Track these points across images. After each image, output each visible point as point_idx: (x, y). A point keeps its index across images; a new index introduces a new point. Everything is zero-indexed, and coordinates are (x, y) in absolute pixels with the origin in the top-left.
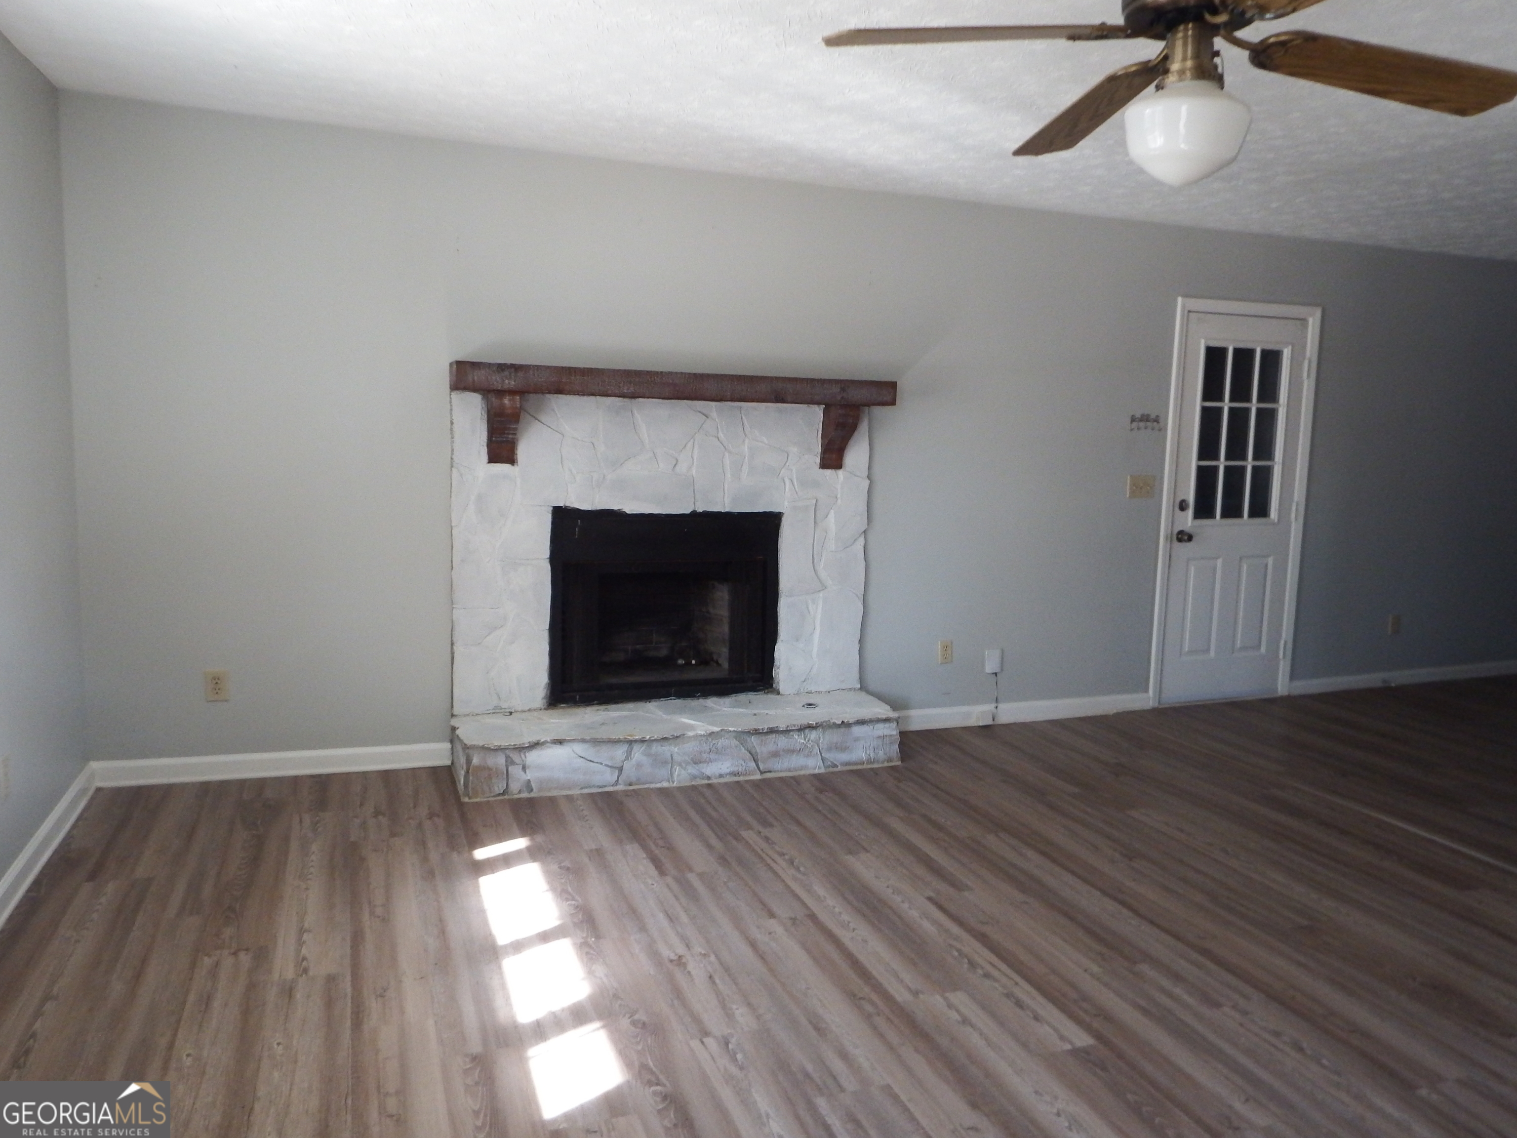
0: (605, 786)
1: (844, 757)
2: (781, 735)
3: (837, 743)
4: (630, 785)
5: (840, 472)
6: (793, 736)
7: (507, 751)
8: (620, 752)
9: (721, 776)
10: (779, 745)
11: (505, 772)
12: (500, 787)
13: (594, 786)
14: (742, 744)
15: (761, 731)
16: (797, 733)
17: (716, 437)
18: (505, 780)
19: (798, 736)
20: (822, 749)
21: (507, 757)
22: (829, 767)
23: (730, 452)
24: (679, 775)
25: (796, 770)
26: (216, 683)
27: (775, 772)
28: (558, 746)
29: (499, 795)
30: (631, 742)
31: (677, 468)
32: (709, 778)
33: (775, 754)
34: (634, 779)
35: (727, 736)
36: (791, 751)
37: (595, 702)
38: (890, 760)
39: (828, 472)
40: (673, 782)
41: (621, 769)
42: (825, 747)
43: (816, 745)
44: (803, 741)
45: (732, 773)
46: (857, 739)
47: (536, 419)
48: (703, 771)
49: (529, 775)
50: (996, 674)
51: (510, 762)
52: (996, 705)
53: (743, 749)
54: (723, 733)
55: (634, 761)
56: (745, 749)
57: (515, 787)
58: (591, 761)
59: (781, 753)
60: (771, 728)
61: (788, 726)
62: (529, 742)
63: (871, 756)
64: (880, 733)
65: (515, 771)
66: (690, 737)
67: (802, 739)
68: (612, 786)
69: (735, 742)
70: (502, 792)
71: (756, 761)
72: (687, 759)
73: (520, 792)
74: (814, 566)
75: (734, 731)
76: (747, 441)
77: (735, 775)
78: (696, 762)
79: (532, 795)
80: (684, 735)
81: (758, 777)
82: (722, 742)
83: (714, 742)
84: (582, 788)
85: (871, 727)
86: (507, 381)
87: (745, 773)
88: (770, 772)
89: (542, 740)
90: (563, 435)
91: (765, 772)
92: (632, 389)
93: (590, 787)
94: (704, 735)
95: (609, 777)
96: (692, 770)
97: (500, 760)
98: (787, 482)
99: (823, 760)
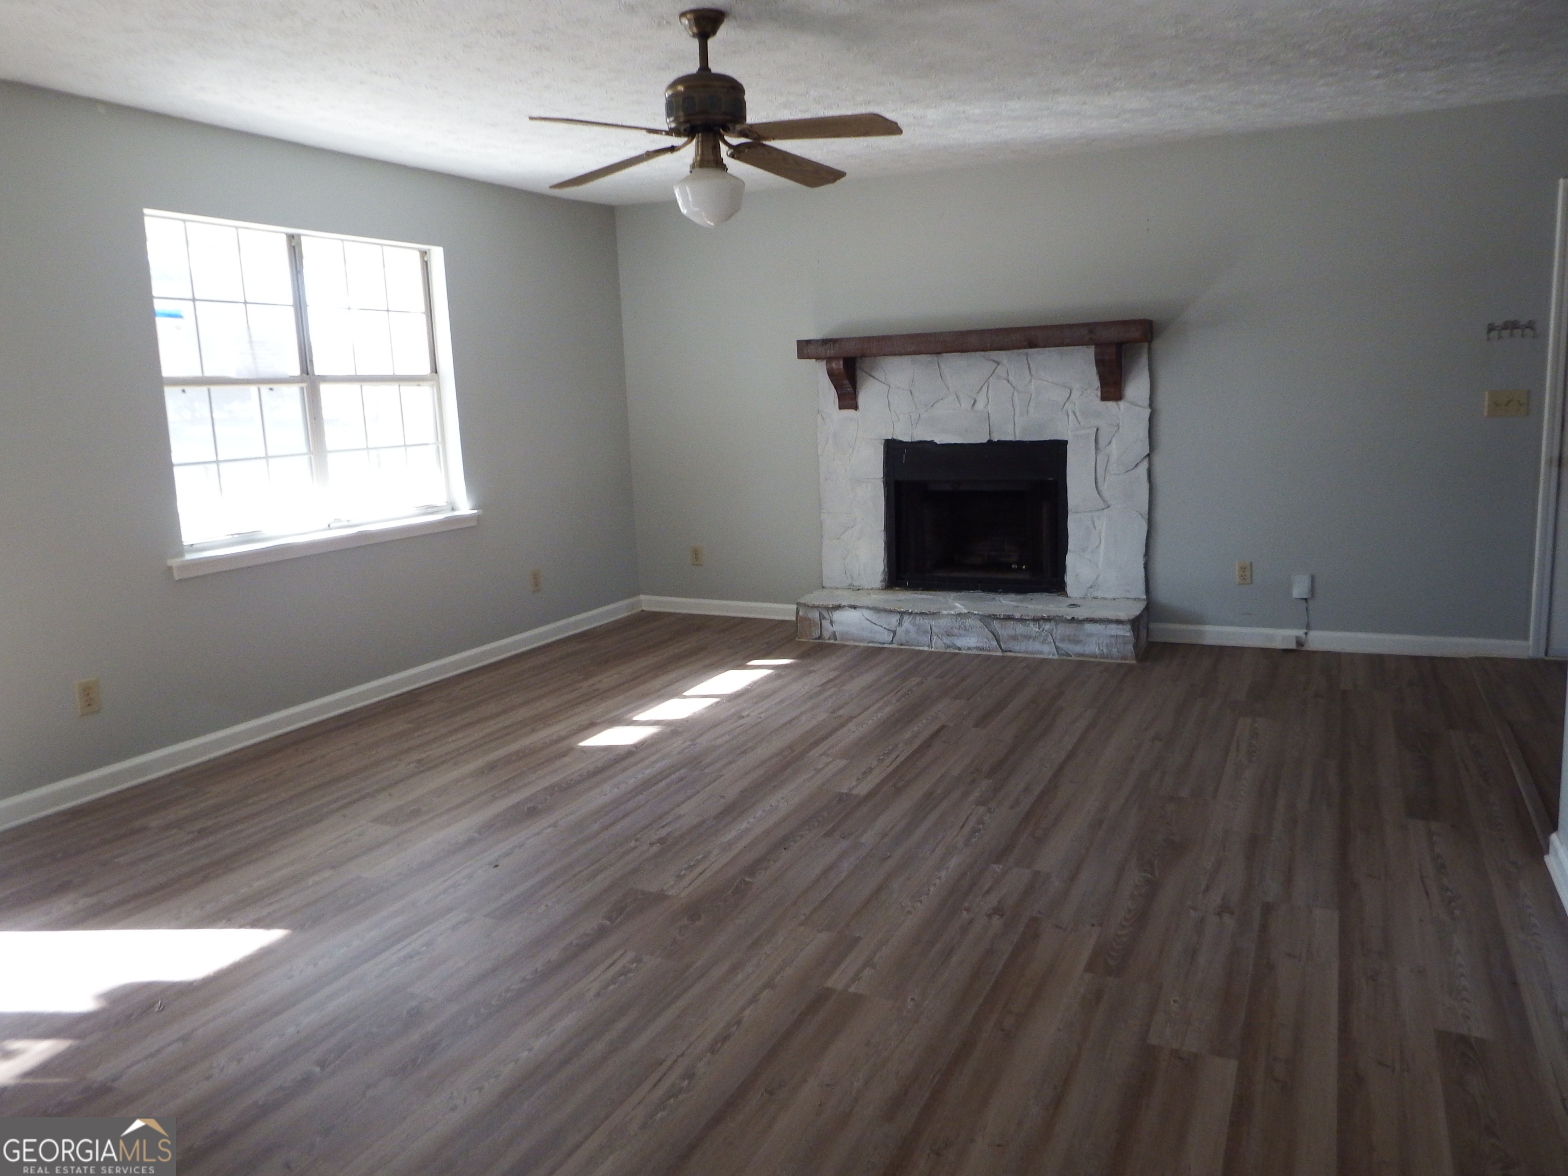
0: (884, 643)
1: (1078, 649)
2: (1019, 623)
3: (1069, 635)
4: (901, 645)
5: (1122, 404)
6: (1029, 624)
7: (820, 609)
8: (894, 619)
9: (969, 649)
10: (1017, 631)
11: (819, 623)
12: (816, 634)
13: (876, 642)
14: (986, 626)
15: (999, 617)
16: (1033, 623)
17: (1006, 379)
18: (820, 629)
19: (1034, 625)
20: (1056, 638)
21: (820, 614)
22: (1063, 655)
23: (1018, 392)
24: (935, 643)
25: (1032, 653)
26: (696, 553)
27: (1015, 652)
28: (853, 610)
29: (816, 639)
30: (902, 614)
31: (976, 406)
32: (959, 649)
33: (1014, 638)
34: (903, 641)
35: (973, 617)
36: (1028, 637)
37: (920, 588)
38: (1124, 658)
39: (1111, 404)
40: (932, 648)
41: (894, 633)
42: (1058, 637)
43: (1050, 635)
44: (1037, 630)
45: (978, 648)
46: (1090, 635)
47: (870, 375)
48: (955, 642)
49: (836, 628)
50: (1306, 600)
51: (822, 617)
52: (1306, 631)
53: (987, 630)
54: (970, 615)
55: (903, 628)
56: (988, 630)
57: (826, 634)
58: (874, 624)
59: (1020, 638)
60: (1009, 616)
61: (1022, 615)
62: (833, 605)
63: (1104, 651)
64: (1113, 633)
65: (826, 623)
66: (943, 615)
67: (1036, 628)
68: (889, 644)
69: (979, 624)
70: (818, 637)
71: (998, 641)
72: (942, 631)
73: (829, 639)
74: (1097, 487)
75: (978, 614)
76: (1033, 380)
77: (981, 650)
78: (949, 634)
79: (837, 642)
80: (939, 612)
81: (999, 654)
82: (969, 622)
83: (962, 621)
84: (868, 643)
85: (1104, 627)
86: (828, 352)
87: (988, 649)
88: (1011, 651)
89: (843, 605)
90: (889, 386)
91: (1006, 651)
92: (913, 348)
93: (873, 642)
94: (954, 615)
95: (887, 637)
96: (947, 640)
97: (815, 615)
98: (1071, 416)
99: (1057, 648)
